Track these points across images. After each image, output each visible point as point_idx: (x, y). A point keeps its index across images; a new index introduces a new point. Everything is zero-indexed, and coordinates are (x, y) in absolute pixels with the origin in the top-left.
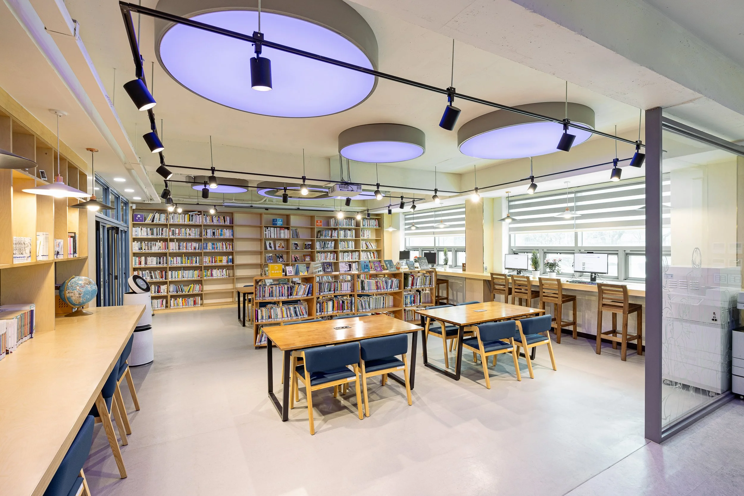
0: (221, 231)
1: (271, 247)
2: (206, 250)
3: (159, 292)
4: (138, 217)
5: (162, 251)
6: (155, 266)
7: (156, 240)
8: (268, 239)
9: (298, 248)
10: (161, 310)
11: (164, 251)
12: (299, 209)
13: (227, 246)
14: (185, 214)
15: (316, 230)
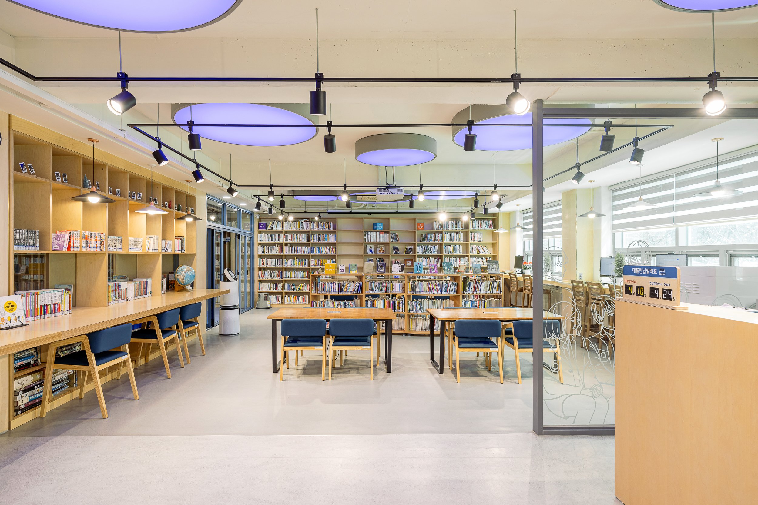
0: (326, 236)
1: (371, 251)
2: (313, 254)
3: (276, 289)
4: (262, 225)
5: (279, 254)
6: (274, 267)
7: (274, 244)
8: (369, 244)
9: (399, 252)
10: (277, 304)
11: (280, 254)
12: (398, 212)
13: (330, 250)
14: (296, 222)
15: (418, 234)
